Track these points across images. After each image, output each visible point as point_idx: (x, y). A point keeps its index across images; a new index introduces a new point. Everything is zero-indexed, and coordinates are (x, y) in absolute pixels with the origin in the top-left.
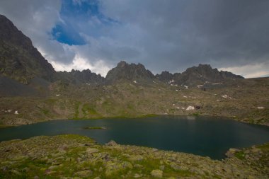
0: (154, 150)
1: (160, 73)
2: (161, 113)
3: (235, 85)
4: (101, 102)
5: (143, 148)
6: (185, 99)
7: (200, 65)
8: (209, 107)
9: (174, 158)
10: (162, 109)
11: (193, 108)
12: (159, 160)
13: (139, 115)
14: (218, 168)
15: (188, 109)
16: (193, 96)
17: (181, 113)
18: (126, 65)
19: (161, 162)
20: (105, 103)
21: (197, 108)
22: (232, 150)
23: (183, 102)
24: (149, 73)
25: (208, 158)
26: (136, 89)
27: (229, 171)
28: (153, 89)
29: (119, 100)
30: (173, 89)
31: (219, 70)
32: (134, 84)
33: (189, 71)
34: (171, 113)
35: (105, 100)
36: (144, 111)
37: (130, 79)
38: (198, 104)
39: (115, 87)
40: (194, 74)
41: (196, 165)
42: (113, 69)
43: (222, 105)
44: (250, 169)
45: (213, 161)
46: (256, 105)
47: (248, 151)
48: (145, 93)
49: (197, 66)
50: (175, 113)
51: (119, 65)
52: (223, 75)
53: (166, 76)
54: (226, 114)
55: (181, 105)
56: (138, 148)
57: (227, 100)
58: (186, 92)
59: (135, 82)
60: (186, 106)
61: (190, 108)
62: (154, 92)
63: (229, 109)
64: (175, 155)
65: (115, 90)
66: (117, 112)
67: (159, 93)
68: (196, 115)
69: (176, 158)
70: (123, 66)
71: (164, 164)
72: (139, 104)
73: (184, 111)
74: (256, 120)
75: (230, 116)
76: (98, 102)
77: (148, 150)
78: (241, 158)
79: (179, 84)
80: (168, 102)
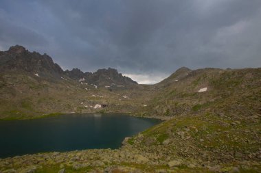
0: (55, 153)
1: (70, 70)
2: (67, 112)
3: (132, 89)
5: (40, 154)
6: (93, 98)
7: (109, 68)
8: (113, 105)
9: (77, 158)
10: (69, 107)
11: (100, 106)
12: (59, 164)
13: (38, 116)
14: (116, 156)
15: (95, 107)
16: (102, 95)
17: (90, 111)
18: (25, 52)
19: (62, 166)
21: (104, 106)
22: (127, 139)
23: (92, 101)
24: (57, 68)
25: (109, 150)
27: (123, 156)
28: (60, 86)
30: (83, 87)
31: (123, 75)
32: (36, 77)
33: (99, 72)
34: (79, 112)
36: (46, 110)
38: (104, 102)
40: (104, 75)
41: (98, 159)
43: (122, 103)
47: (136, 138)
48: (50, 90)
50: (83, 112)
53: (76, 74)
54: (125, 111)
55: (90, 103)
56: (31, 157)
57: (126, 100)
58: (95, 91)
59: (37, 75)
60: (94, 104)
61: (98, 106)
63: (127, 106)
64: (79, 154)
67: (67, 90)
68: (102, 113)
69: (80, 157)
70: (20, 51)
71: (65, 166)
73: (92, 109)
74: (142, 114)
75: (127, 112)
77: (47, 155)
78: (132, 143)
79: (89, 83)
80: (76, 101)
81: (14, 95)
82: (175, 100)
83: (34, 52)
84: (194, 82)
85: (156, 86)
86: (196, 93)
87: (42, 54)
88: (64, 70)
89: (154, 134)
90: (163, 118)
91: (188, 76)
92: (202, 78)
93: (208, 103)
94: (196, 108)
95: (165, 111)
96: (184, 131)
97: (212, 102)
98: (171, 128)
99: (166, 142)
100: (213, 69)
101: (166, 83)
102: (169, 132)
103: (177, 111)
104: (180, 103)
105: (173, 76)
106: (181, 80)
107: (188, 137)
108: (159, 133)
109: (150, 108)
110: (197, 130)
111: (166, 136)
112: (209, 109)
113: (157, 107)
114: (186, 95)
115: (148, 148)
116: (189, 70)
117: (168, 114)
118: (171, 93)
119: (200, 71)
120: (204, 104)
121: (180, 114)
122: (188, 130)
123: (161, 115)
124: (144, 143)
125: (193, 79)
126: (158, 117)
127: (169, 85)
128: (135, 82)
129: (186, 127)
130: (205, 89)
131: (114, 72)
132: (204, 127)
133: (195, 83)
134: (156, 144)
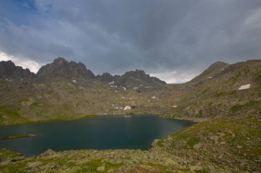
0: (95, 151)
1: (101, 75)
2: (100, 114)
3: (161, 89)
4: (29, 103)
5: (82, 151)
6: (123, 100)
7: (137, 70)
8: (142, 106)
9: (112, 156)
10: (102, 109)
11: (130, 108)
12: (100, 160)
13: (77, 117)
14: (146, 157)
15: (125, 109)
16: (131, 97)
17: (120, 113)
18: (65, 62)
19: (103, 161)
20: (35, 104)
21: (133, 107)
22: (156, 141)
23: (121, 102)
24: (90, 74)
25: (139, 150)
26: (75, 89)
27: (152, 157)
28: (93, 90)
29: (54, 101)
30: (113, 90)
31: (151, 76)
32: (74, 84)
33: (127, 74)
34: (110, 113)
35: (34, 101)
36: (83, 112)
37: (69, 78)
38: (133, 104)
39: (49, 86)
40: (132, 77)
41: (129, 158)
42: (48, 65)
43: (151, 105)
44: (165, 152)
45: (143, 152)
46: (172, 104)
47: (165, 140)
48: (85, 94)
49: (134, 70)
50: (114, 113)
51: (56, 61)
52: (153, 80)
53: (106, 78)
54: (154, 112)
55: (120, 105)
56: (76, 152)
57: (152, 101)
58: (124, 93)
59: (74, 81)
60: (124, 106)
61: (127, 108)
62: (95, 92)
63: (156, 108)
64: (113, 153)
65: (49, 89)
66: (51, 115)
67: (99, 93)
68: (131, 114)
69: (114, 155)
70: (61, 62)
71: (105, 162)
72: (78, 105)
73: (122, 111)
74: (172, 115)
75: (156, 113)
76: (23, 103)
77: (87, 152)
78: (161, 146)
79: (119, 86)
80: (108, 103)
81: (59, 99)
82: (209, 100)
83: (72, 62)
84: (233, 78)
85: (187, 84)
86: (236, 91)
87: (77, 62)
88: (96, 75)
89: (185, 137)
90: (195, 120)
91: (224, 72)
92: (242, 74)
93: (252, 104)
94: (235, 109)
95: (197, 112)
96: (218, 135)
97: (257, 102)
98: (202, 131)
99: (197, 146)
101: (197, 81)
102: (200, 135)
103: (211, 112)
104: (215, 104)
105: (206, 73)
106: (216, 76)
107: (222, 143)
108: (189, 136)
109: (180, 109)
110: (233, 135)
111: (196, 140)
112: (252, 110)
113: (188, 108)
114: (222, 94)
115: (177, 152)
116: (225, 64)
117: (200, 115)
118: (204, 92)
119: (240, 65)
120: (247, 105)
121: (215, 115)
122: (223, 134)
123: (193, 116)
124: (173, 146)
125: (230, 75)
126: (190, 119)
127: (201, 83)
128: (164, 82)
129: (220, 131)
130: (247, 86)
131: (142, 73)
132: (244, 132)
133: (234, 80)
134: (185, 148)
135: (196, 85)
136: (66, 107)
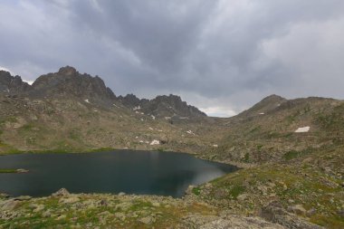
1: (124, 96)
2: (119, 147)
3: (199, 122)
4: (17, 126)
6: (150, 132)
7: (171, 95)
8: (174, 142)
10: (122, 141)
11: (158, 142)
13: (88, 150)
15: (152, 143)
16: (160, 128)
17: (144, 148)
20: (26, 127)
21: (163, 142)
22: (191, 187)
23: (148, 135)
24: (109, 93)
26: (87, 111)
28: (112, 115)
29: (55, 125)
30: (138, 117)
31: (188, 104)
32: (85, 104)
33: (159, 98)
34: (133, 148)
35: (25, 123)
36: (95, 144)
37: (79, 96)
38: (163, 138)
39: (50, 104)
40: (164, 103)
42: (50, 75)
43: (186, 141)
46: (212, 143)
47: (202, 187)
48: (101, 119)
49: (168, 95)
50: (138, 148)
52: (191, 110)
53: (131, 100)
54: (189, 151)
55: (146, 138)
57: (187, 136)
58: (153, 124)
59: (87, 101)
60: (151, 140)
61: (155, 142)
62: (113, 119)
63: (191, 145)
65: (50, 108)
67: (120, 120)
68: (160, 151)
70: (70, 73)
72: (89, 133)
73: (148, 145)
74: (211, 157)
75: (191, 152)
76: (8, 125)
78: (197, 194)
79: (146, 113)
80: (131, 134)
81: (62, 123)
82: (258, 142)
83: (85, 74)
84: (290, 117)
85: (232, 120)
86: (292, 134)
87: (93, 76)
88: (117, 96)
89: (227, 185)
90: (239, 165)
91: (279, 109)
92: (301, 113)
93: (310, 151)
94: (289, 155)
95: (243, 156)
96: (267, 185)
97: (316, 150)
98: (248, 179)
99: (241, 197)
100: (321, 99)
101: (246, 117)
102: (246, 184)
103: (260, 157)
104: (266, 147)
105: (257, 107)
106: (268, 113)
107: (272, 195)
108: (232, 183)
109: (222, 149)
110: (285, 186)
111: (241, 190)
112: (309, 159)
113: (232, 149)
114: (275, 136)
115: (217, 202)
116: (281, 99)
117: (246, 159)
118: (253, 131)
119: (300, 102)
120: (303, 151)
121: (265, 161)
122: (273, 185)
123: (237, 160)
124: (212, 194)
125: (286, 113)
126: (233, 163)
127: (250, 119)
128: (203, 114)
129: (270, 181)
130: (306, 129)
131: (177, 99)
132: (297, 184)
133: (291, 119)
134: (227, 198)
135: (243, 122)
136: (72, 135)
